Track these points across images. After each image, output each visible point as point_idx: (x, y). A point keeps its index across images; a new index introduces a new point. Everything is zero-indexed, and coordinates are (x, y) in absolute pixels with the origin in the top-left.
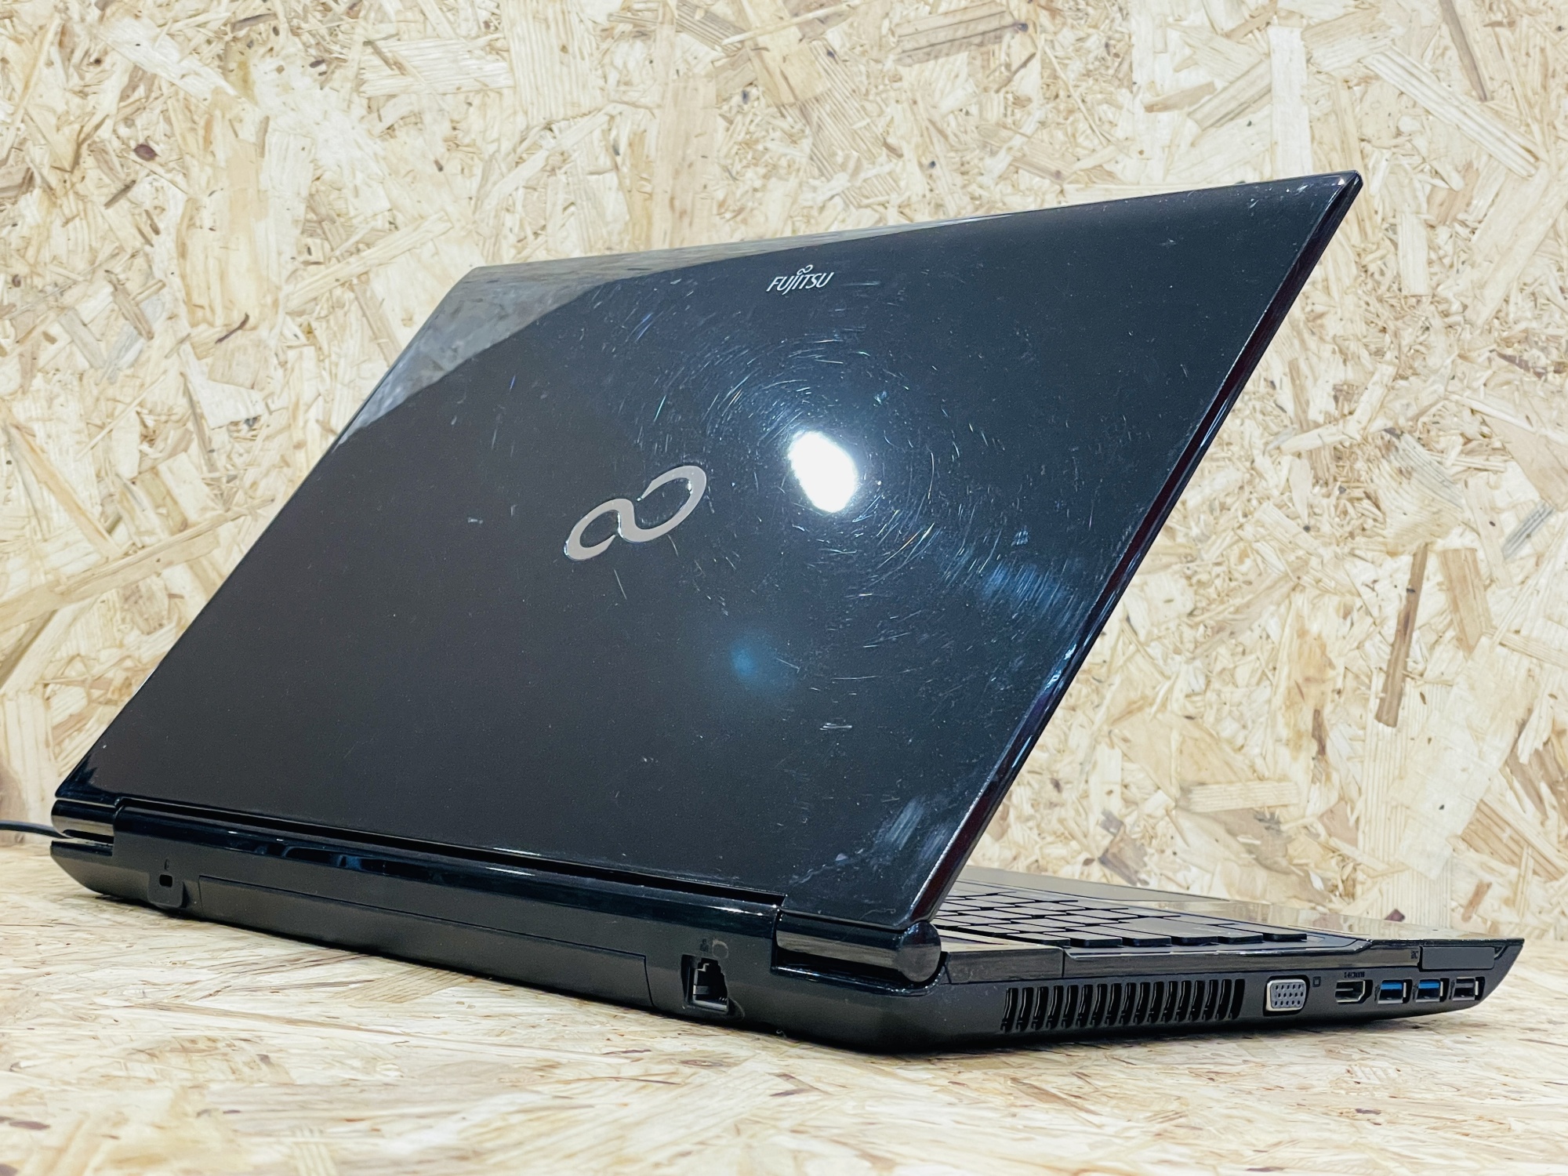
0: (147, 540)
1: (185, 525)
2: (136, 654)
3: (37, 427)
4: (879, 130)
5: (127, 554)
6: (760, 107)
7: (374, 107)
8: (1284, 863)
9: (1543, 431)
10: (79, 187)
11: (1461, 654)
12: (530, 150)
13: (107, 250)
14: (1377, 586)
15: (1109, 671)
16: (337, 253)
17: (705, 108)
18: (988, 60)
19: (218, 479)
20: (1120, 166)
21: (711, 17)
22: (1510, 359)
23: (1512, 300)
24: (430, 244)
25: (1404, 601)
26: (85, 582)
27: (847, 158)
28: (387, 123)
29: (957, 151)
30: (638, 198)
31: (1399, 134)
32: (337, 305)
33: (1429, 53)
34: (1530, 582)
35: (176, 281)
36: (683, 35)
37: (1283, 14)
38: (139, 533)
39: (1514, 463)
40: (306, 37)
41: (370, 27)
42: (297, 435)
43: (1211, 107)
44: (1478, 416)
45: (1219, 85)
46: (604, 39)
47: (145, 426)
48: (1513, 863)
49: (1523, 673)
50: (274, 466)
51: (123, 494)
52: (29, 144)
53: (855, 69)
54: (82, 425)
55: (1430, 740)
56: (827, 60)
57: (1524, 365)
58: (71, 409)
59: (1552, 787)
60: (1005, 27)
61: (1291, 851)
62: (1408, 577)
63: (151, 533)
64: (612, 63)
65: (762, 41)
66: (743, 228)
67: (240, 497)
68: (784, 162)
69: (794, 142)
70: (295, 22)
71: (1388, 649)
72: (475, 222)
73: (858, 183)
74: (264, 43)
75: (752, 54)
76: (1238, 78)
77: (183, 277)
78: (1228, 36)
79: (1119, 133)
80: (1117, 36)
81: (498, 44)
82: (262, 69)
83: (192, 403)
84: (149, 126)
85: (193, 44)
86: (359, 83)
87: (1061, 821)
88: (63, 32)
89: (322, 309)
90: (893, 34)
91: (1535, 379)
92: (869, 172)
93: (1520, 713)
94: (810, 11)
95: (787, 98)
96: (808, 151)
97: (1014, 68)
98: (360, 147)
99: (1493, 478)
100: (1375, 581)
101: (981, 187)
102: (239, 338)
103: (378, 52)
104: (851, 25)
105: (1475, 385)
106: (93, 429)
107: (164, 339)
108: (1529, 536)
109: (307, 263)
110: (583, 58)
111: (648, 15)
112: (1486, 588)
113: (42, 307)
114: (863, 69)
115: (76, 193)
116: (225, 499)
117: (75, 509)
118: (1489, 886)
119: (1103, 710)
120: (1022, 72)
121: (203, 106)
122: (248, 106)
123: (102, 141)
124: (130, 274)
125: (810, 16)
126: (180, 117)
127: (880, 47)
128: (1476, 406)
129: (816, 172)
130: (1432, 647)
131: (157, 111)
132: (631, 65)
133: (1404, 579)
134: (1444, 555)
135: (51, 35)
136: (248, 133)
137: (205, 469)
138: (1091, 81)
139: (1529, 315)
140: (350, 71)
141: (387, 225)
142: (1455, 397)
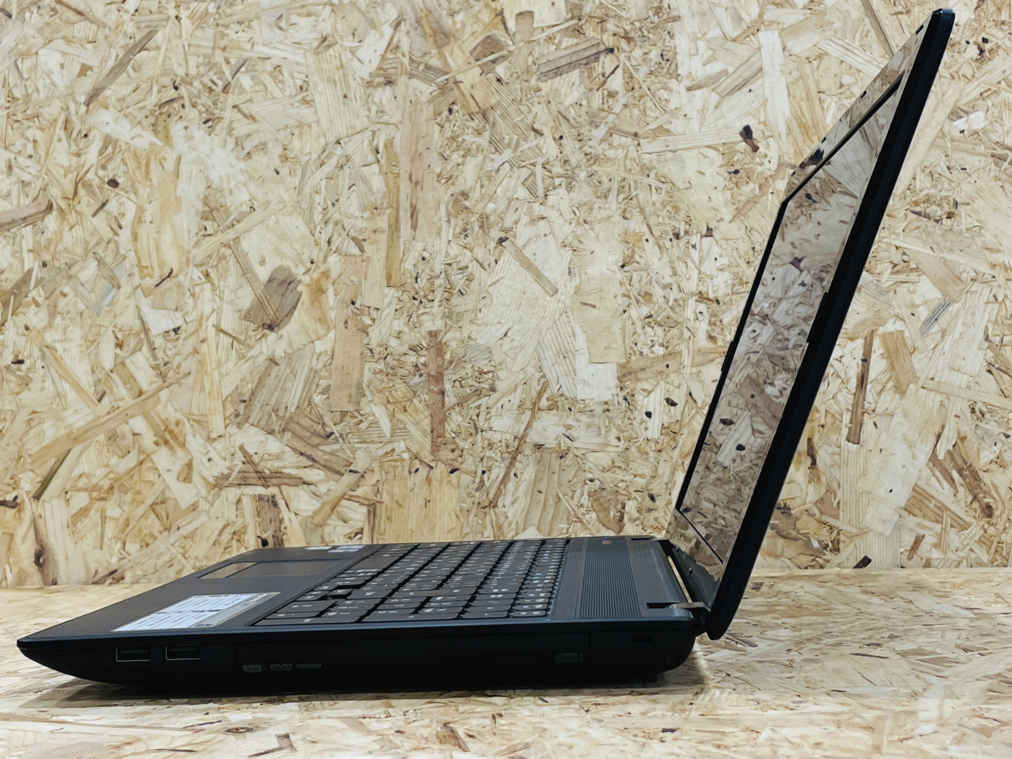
0: (120, 404)
1: (141, 393)
2: (116, 470)
3: (59, 347)
4: (529, 122)
5: (109, 413)
6: (459, 115)
7: (239, 142)
8: (794, 533)
9: (942, 255)
10: (78, 208)
11: (898, 396)
12: (328, 157)
13: (94, 241)
14: (843, 360)
15: (680, 426)
16: (221, 228)
17: (427, 120)
18: (591, 72)
19: (158, 365)
20: (673, 125)
21: (428, 67)
22: (918, 214)
23: (918, 178)
24: (273, 217)
25: (860, 367)
26: (86, 431)
27: (511, 140)
28: (247, 150)
29: (575, 128)
30: (391, 177)
31: (842, 86)
32: (221, 258)
33: (858, 35)
34: (939, 347)
35: (132, 255)
36: (413, 80)
37: (767, 23)
38: (116, 400)
39: (924, 277)
40: (200, 108)
41: (235, 97)
42: (202, 335)
43: (726, 84)
44: (901, 251)
45: (731, 70)
46: (368, 88)
47: (117, 338)
48: (937, 522)
49: (937, 403)
50: (190, 354)
51: (106, 378)
52: (50, 186)
53: (513, 87)
54: (82, 342)
55: (881, 450)
56: (496, 84)
57: (927, 216)
58: (76, 334)
59: (960, 472)
60: (601, 52)
61: (798, 526)
62: (862, 352)
63: (122, 399)
64: (373, 101)
65: (459, 78)
66: (452, 187)
67: (171, 374)
68: (474, 147)
69: (480, 134)
70: (194, 100)
71: (852, 397)
72: (298, 202)
73: (518, 153)
74: (177, 114)
75: (453, 86)
76: (742, 65)
77: (136, 252)
78: (734, 40)
79: (671, 106)
80: (668, 49)
81: (308, 98)
82: (176, 129)
83: (143, 323)
84: (115, 169)
85: (138, 119)
86: (230, 130)
87: (656, 519)
88: (67, 121)
89: (213, 261)
90: (535, 64)
91: (935, 223)
92: (525, 146)
93: (937, 429)
94: (486, 56)
95: (474, 108)
96: (488, 138)
97: (607, 75)
98: (232, 166)
99: (912, 287)
100: (841, 357)
101: (590, 147)
102: (168, 283)
103: (240, 111)
104: (510, 62)
105: (898, 231)
106: (88, 343)
107: (126, 289)
108: (936, 320)
109: (204, 236)
110: (356, 100)
111: (393, 71)
112: (911, 354)
113: (59, 277)
114: (518, 86)
115: (76, 211)
116: (163, 376)
117: (80, 390)
118: (923, 537)
119: (678, 450)
120: (612, 76)
121: (144, 154)
122: (169, 150)
123: (90, 180)
124: (107, 253)
125: (486, 59)
126: (132, 161)
127: (528, 72)
128: (898, 244)
129: (493, 150)
130: (879, 394)
131: (119, 159)
132: (384, 101)
133: (859, 354)
134: (884, 337)
135: (60, 124)
136: (170, 165)
137: (151, 359)
138: (653, 77)
139: (929, 185)
140: (225, 124)
141: (249, 209)
142: (885, 240)
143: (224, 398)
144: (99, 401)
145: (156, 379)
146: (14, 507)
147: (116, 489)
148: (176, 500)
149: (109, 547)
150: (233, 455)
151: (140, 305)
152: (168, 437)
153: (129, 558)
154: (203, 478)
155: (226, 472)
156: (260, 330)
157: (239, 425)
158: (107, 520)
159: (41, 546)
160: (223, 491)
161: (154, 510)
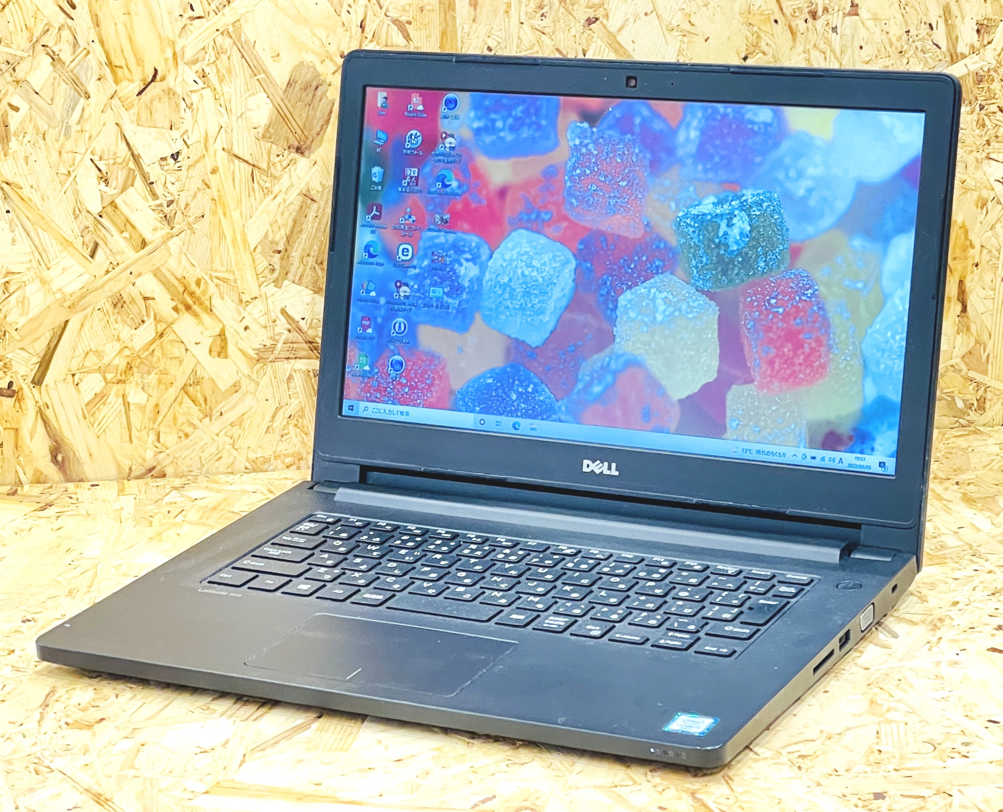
143: (252, 249)
144: (92, 257)
145: (160, 225)
146: (11, 396)
147: (135, 369)
148: (213, 380)
149: (140, 439)
150: (274, 322)
151: (121, 122)
152: (190, 301)
153: (168, 451)
154: (241, 351)
155: (268, 343)
156: (286, 152)
157: (277, 283)
158: (132, 407)
159: (56, 442)
160: (269, 368)
161: (187, 393)
